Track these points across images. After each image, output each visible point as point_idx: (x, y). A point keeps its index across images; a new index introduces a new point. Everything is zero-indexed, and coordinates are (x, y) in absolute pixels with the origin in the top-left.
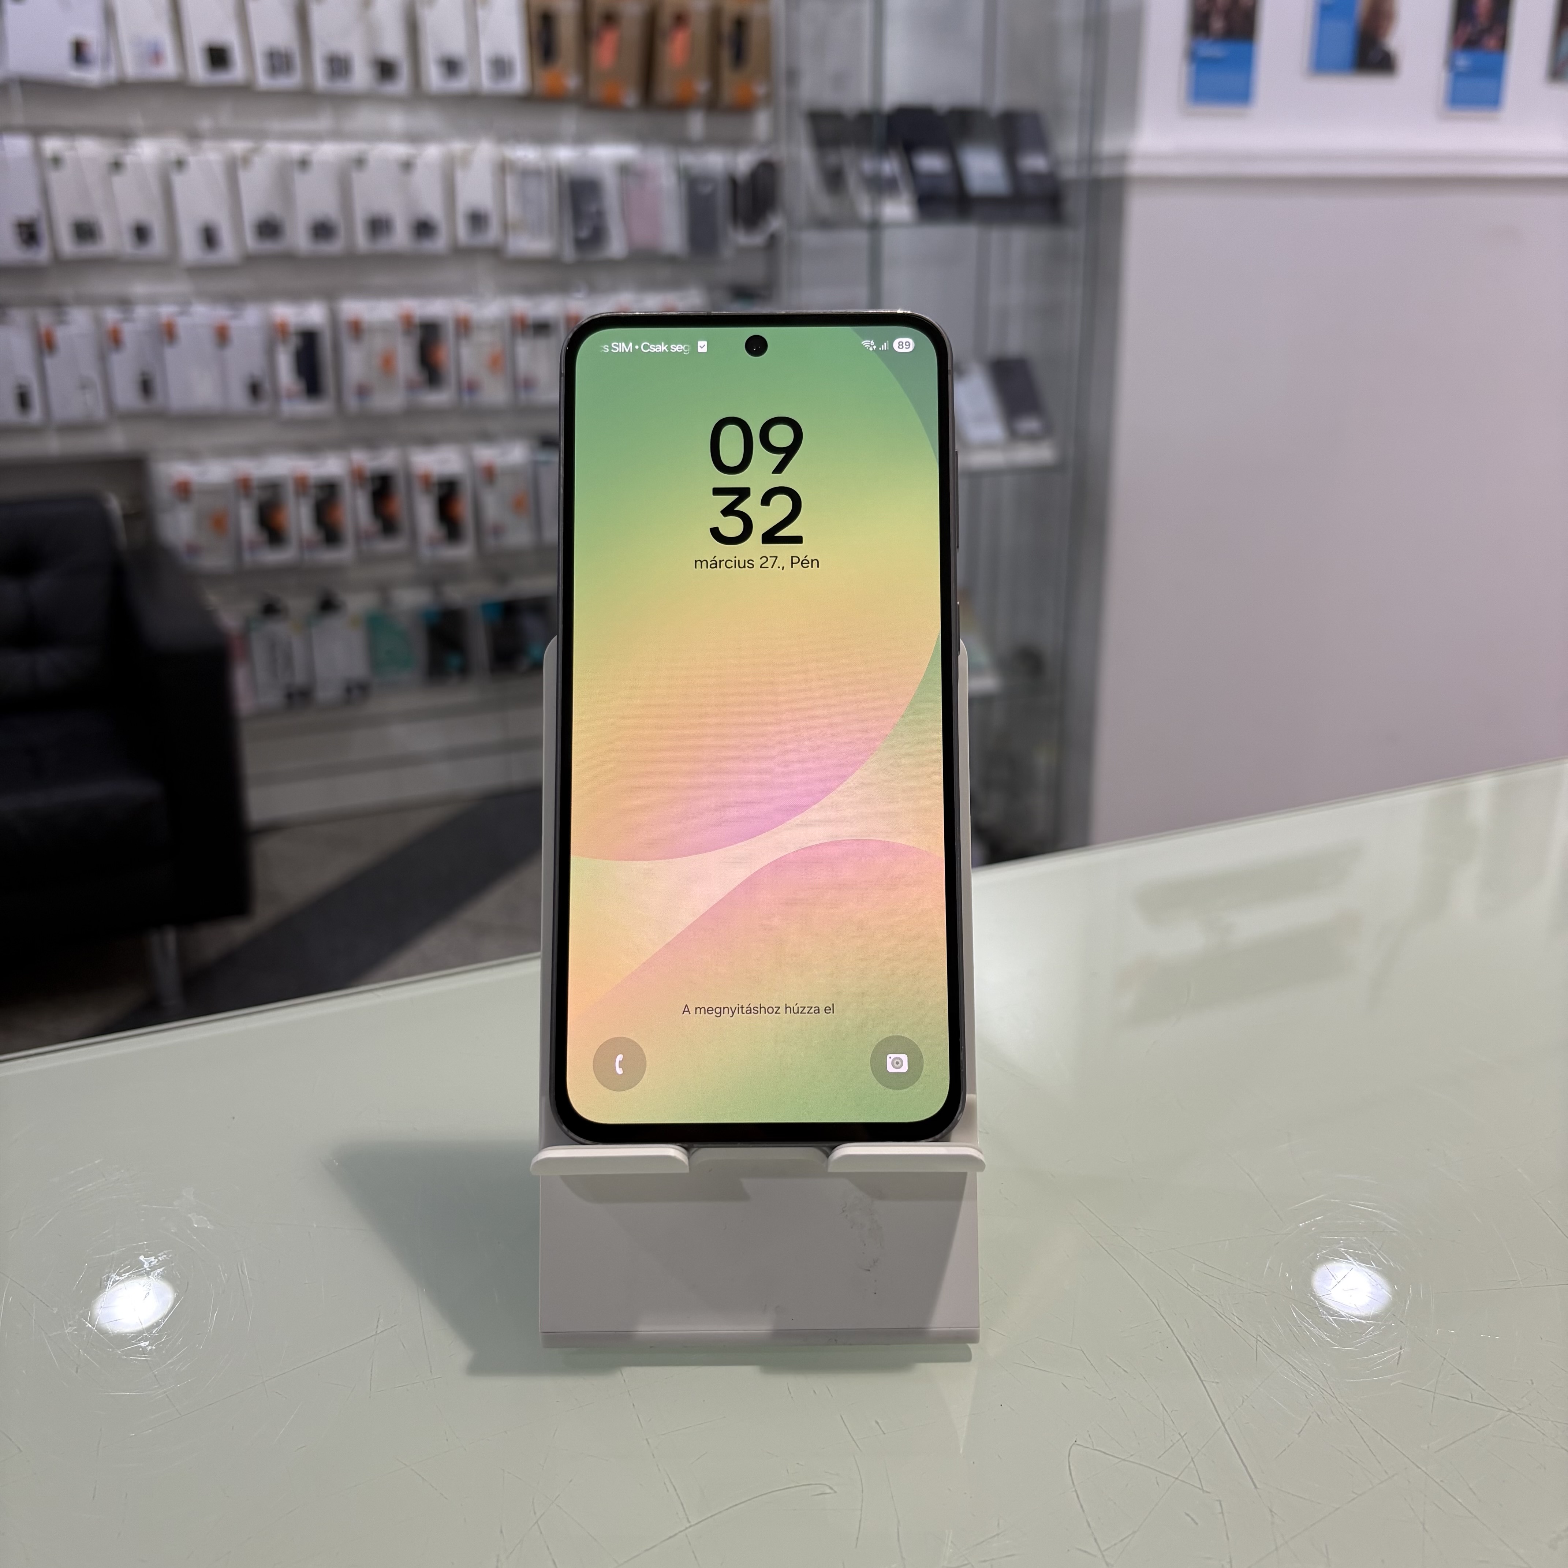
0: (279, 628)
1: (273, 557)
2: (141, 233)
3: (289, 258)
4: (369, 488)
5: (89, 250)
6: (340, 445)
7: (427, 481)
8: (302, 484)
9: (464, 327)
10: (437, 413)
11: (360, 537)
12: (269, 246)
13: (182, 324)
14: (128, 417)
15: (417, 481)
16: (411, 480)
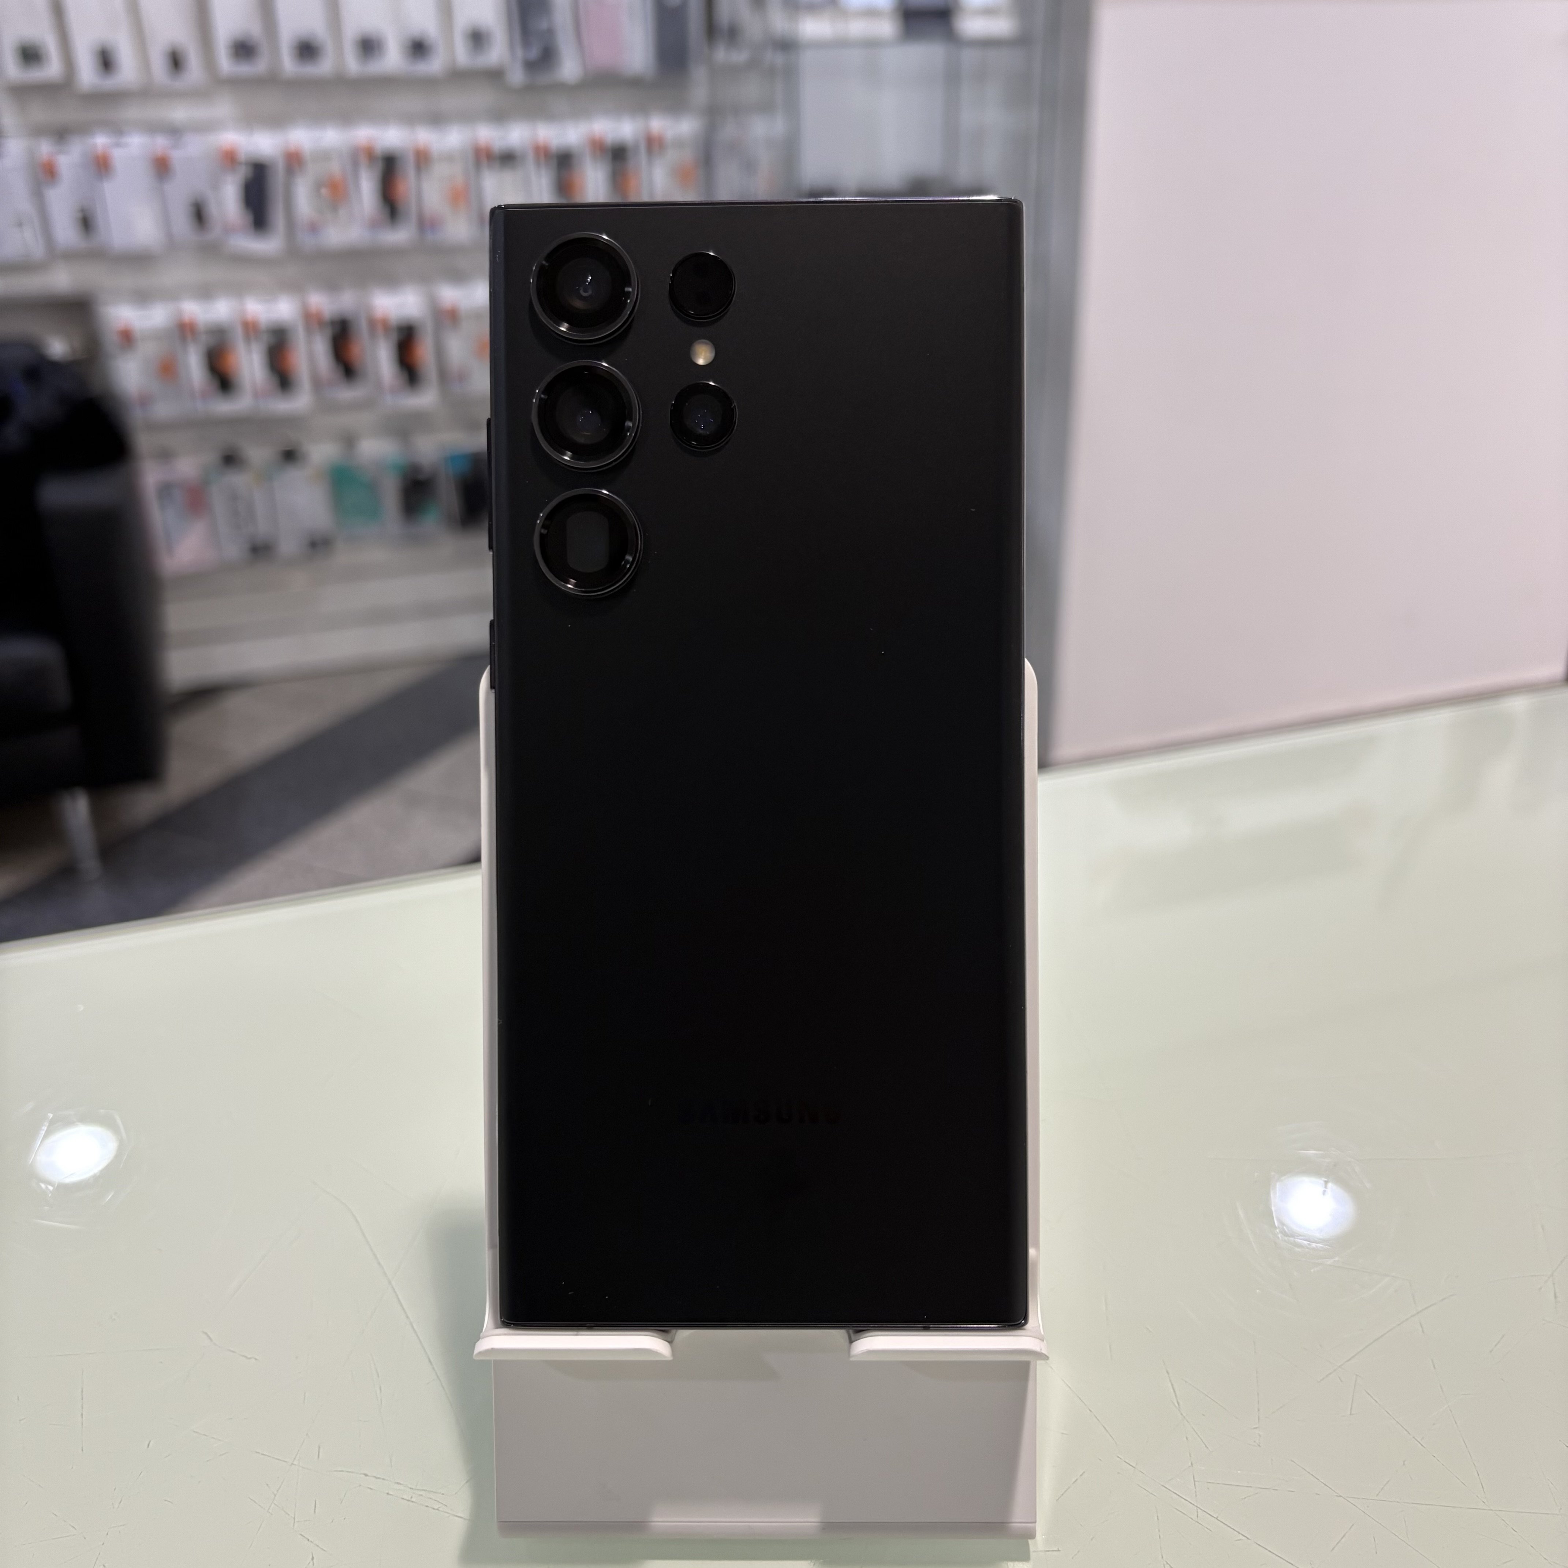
0: (239, 480)
1: (224, 407)
2: (106, 60)
4: (328, 333)
6: (294, 287)
7: (385, 324)
8: (250, 329)
9: (423, 158)
10: (397, 252)
11: (318, 384)
13: (118, 155)
14: (70, 256)
15: (377, 325)
16: (373, 323)
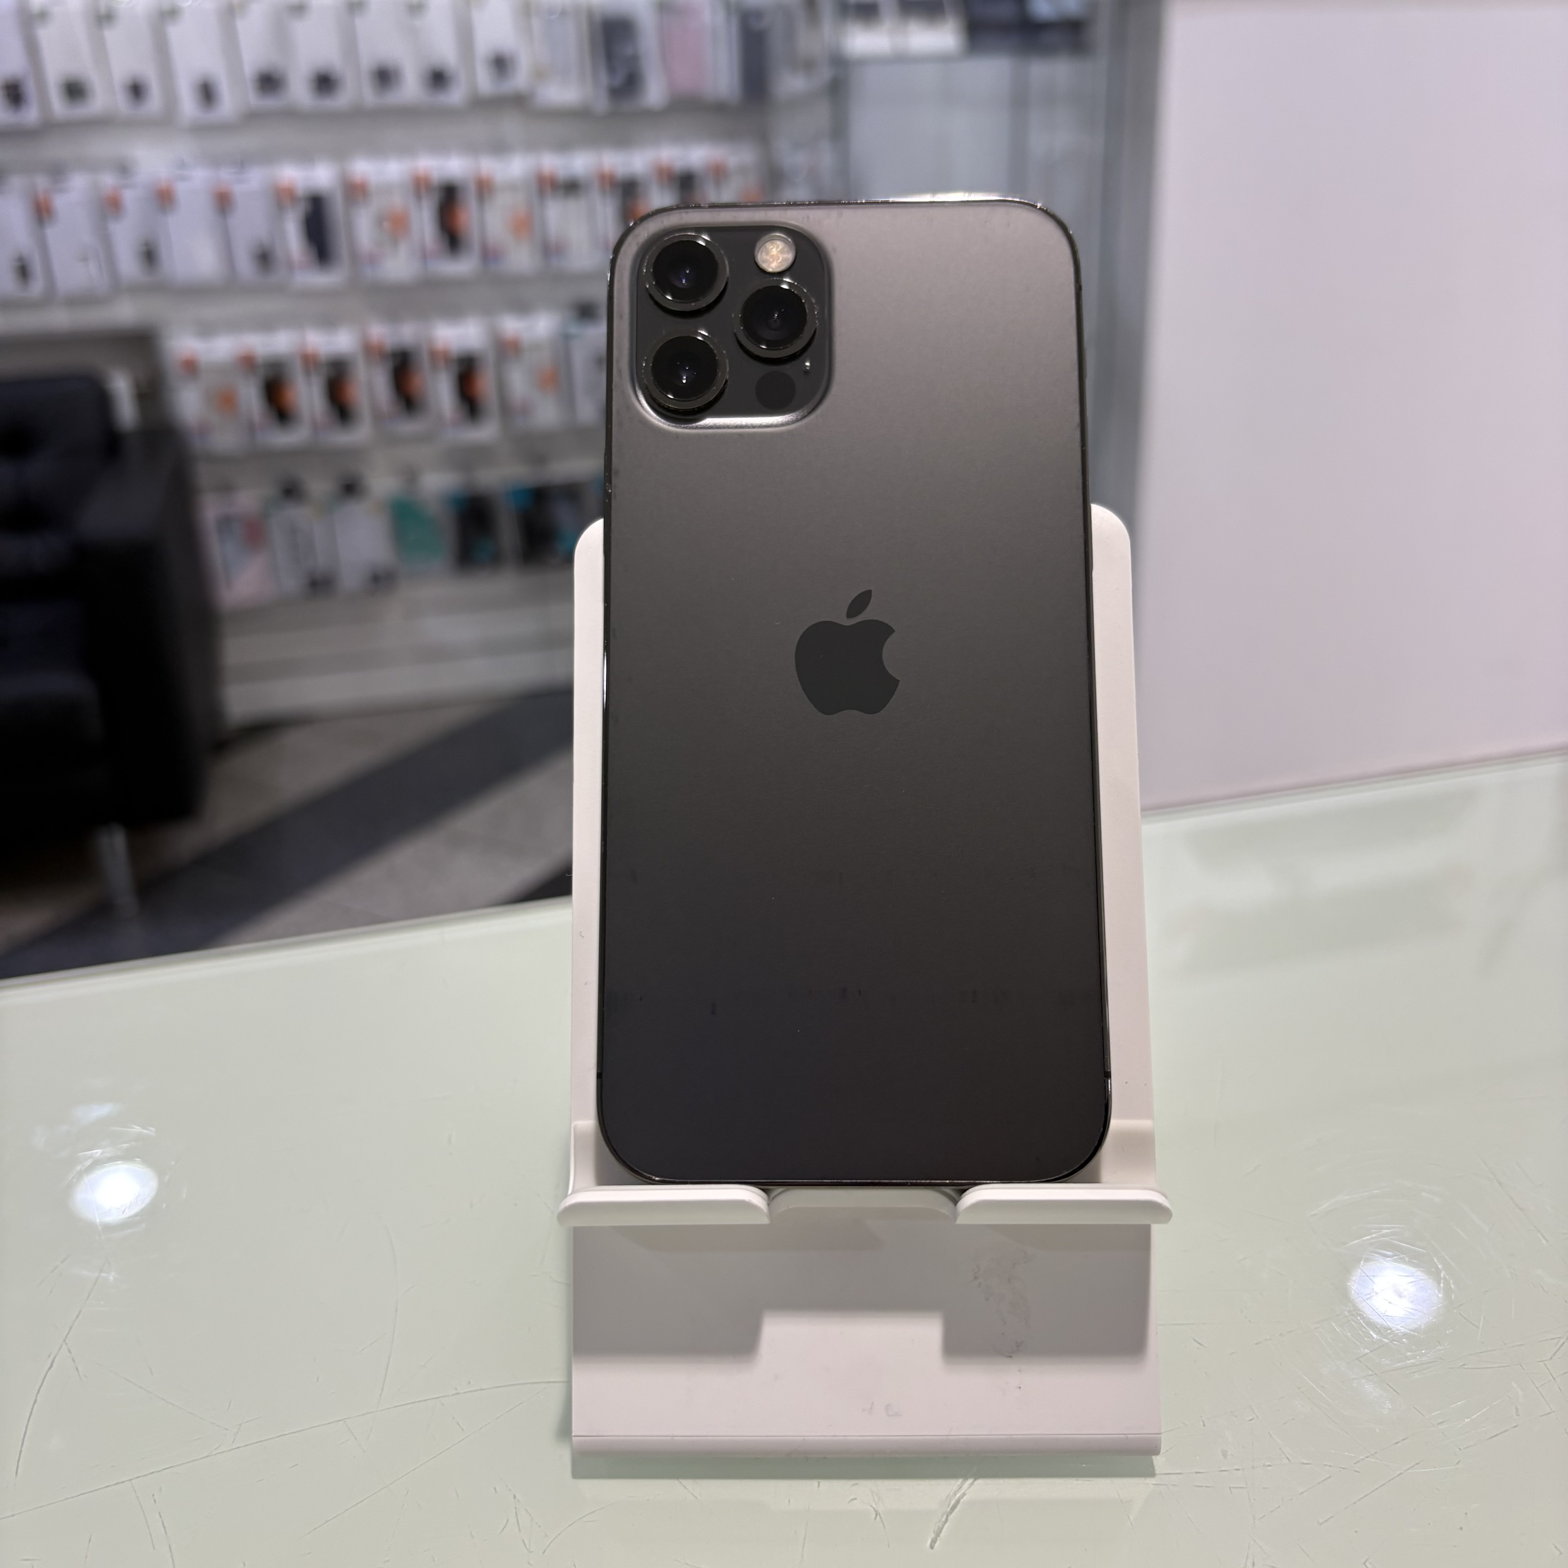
0: (299, 513)
1: (282, 438)
2: (137, 90)
3: (292, 115)
5: (82, 111)
6: (354, 319)
7: (446, 356)
8: (309, 361)
9: (486, 187)
10: (458, 283)
11: (378, 418)
12: (271, 103)
13: (182, 189)
14: (135, 290)
15: (438, 357)
16: (434, 355)
